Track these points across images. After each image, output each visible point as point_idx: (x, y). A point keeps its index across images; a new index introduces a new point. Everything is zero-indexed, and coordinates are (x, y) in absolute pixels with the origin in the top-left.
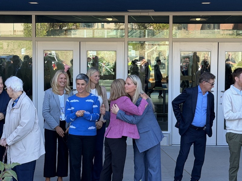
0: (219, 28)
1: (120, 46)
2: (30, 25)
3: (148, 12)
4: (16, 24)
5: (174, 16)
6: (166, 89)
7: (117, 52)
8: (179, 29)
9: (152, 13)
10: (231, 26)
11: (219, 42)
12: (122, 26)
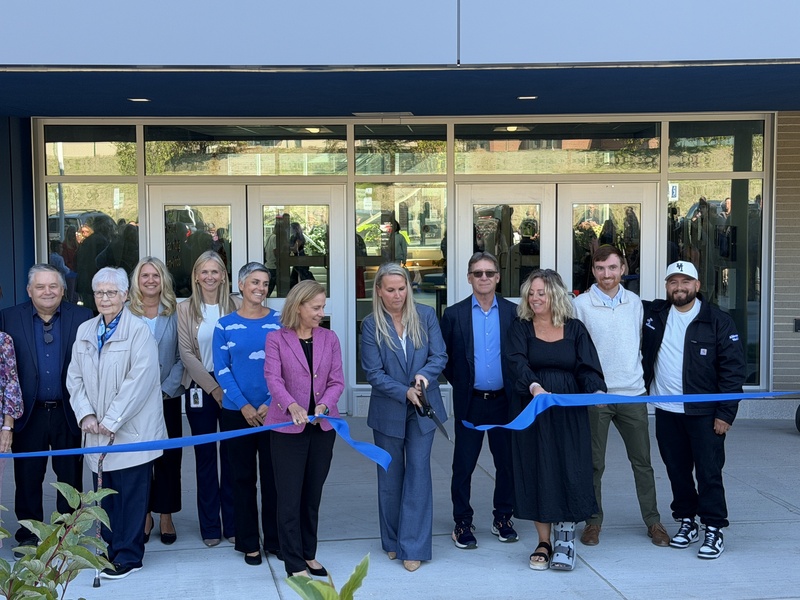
0: (559, 147)
1: (337, 194)
2: (132, 145)
3: (399, 117)
4: (99, 145)
5: (457, 127)
6: (443, 287)
7: (332, 207)
8: (471, 148)
9: (408, 120)
10: (586, 143)
11: (558, 182)
12: (342, 144)
